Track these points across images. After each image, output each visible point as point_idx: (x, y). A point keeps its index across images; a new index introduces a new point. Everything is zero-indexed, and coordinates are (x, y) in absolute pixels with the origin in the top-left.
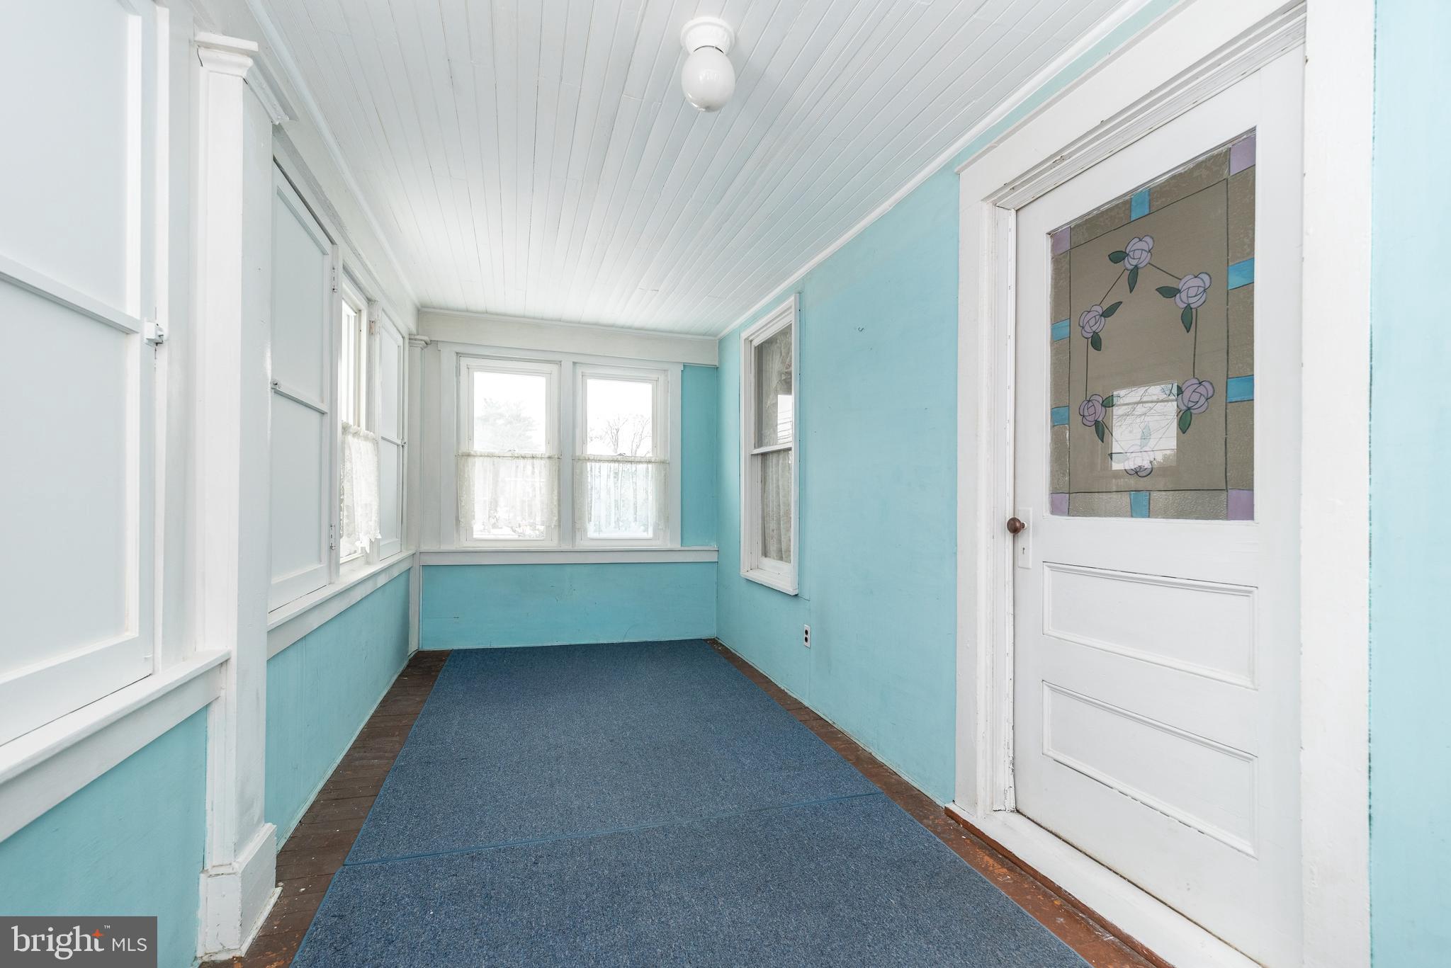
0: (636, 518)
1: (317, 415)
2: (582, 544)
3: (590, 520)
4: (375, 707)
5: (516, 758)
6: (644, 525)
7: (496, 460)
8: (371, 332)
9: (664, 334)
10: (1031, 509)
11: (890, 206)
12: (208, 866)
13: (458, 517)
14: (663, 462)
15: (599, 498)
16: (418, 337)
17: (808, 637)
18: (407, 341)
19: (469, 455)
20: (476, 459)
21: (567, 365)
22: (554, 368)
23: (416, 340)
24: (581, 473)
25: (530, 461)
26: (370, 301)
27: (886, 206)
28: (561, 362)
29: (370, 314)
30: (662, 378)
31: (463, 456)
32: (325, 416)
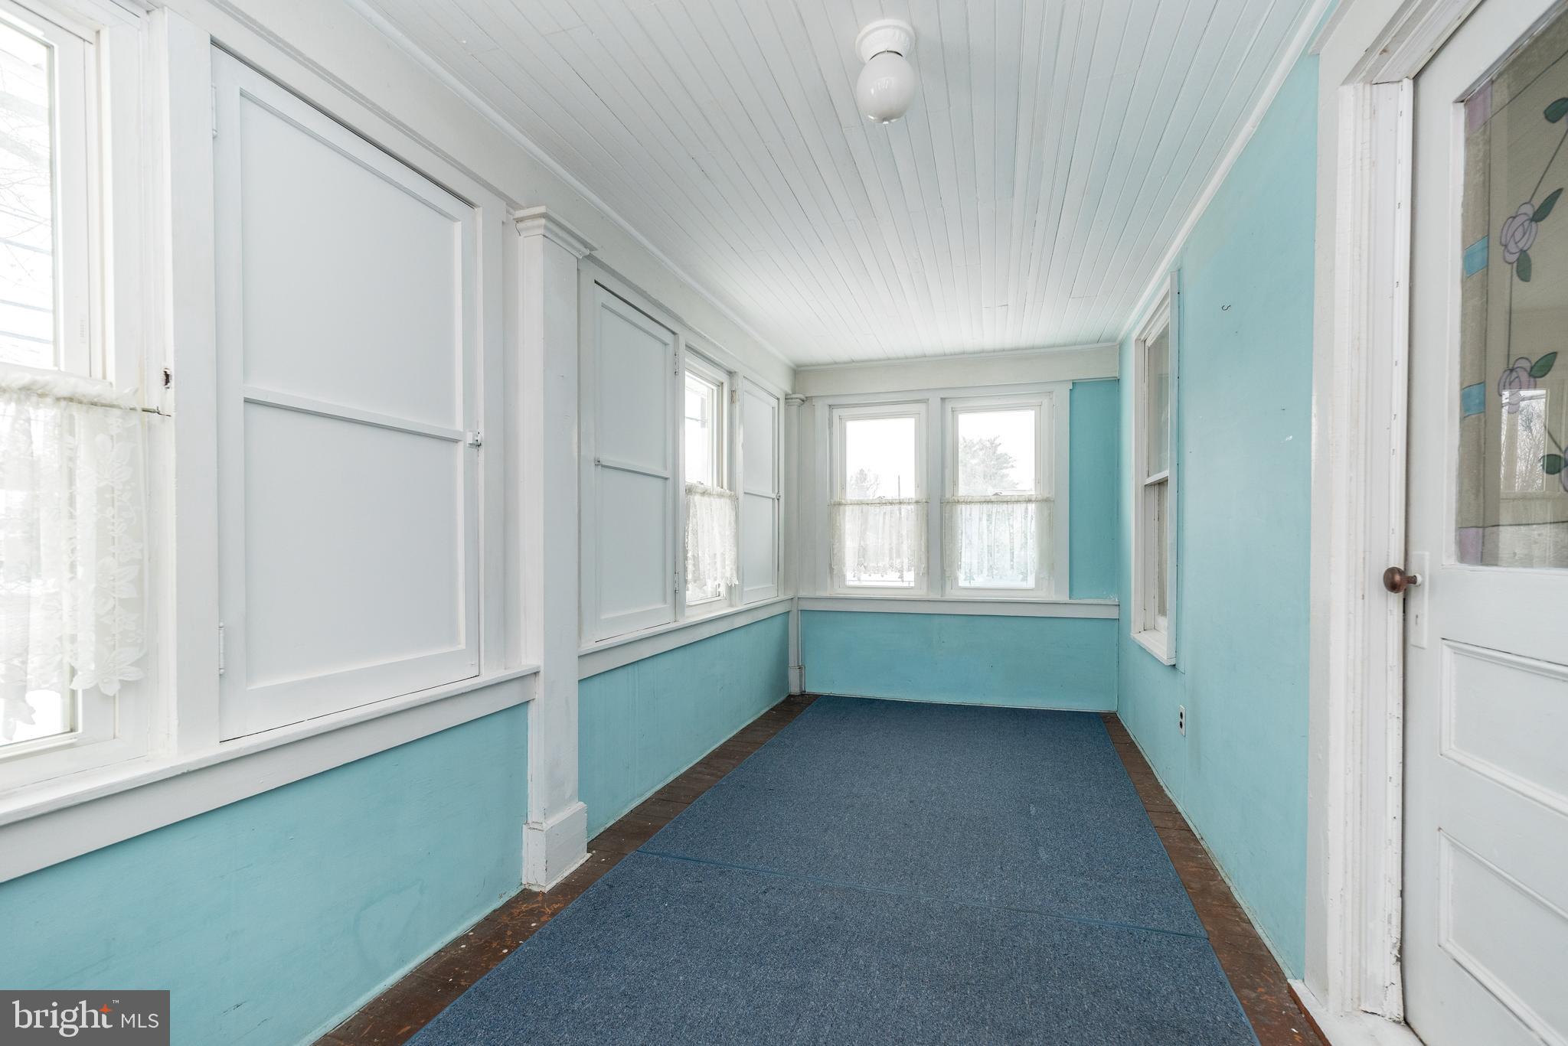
0: (1012, 565)
1: (660, 482)
2: (951, 594)
3: (960, 567)
4: (735, 733)
5: (813, 799)
6: (1022, 573)
7: (865, 507)
8: (732, 401)
9: (1042, 350)
10: (1427, 553)
11: (1254, 127)
12: (530, 821)
13: (832, 566)
14: (1046, 500)
15: (970, 543)
16: (794, 396)
17: (1183, 721)
18: (782, 402)
19: (840, 504)
20: (847, 508)
21: (935, 402)
22: (920, 408)
23: (792, 399)
24: (951, 517)
25: (896, 507)
26: (731, 374)
27: (1247, 129)
28: (928, 400)
29: (731, 384)
30: (1046, 401)
31: (834, 505)
32: (668, 482)
